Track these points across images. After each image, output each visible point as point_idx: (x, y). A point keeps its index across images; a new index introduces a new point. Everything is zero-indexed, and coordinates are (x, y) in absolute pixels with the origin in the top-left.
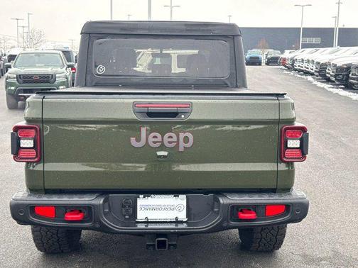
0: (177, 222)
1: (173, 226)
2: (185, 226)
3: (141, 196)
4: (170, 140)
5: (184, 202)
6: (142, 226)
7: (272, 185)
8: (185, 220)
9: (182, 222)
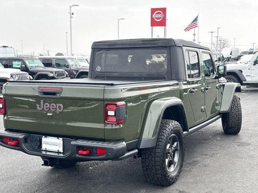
0: (59, 152)
1: (57, 154)
2: (62, 155)
3: (44, 137)
4: (53, 107)
5: (62, 142)
6: (44, 153)
7: (102, 136)
8: (62, 152)
9: (60, 153)
